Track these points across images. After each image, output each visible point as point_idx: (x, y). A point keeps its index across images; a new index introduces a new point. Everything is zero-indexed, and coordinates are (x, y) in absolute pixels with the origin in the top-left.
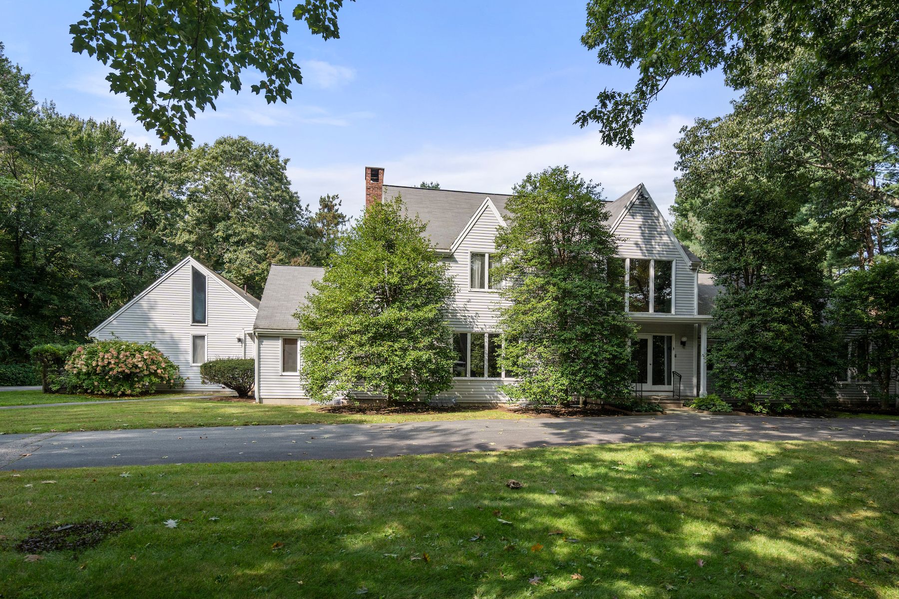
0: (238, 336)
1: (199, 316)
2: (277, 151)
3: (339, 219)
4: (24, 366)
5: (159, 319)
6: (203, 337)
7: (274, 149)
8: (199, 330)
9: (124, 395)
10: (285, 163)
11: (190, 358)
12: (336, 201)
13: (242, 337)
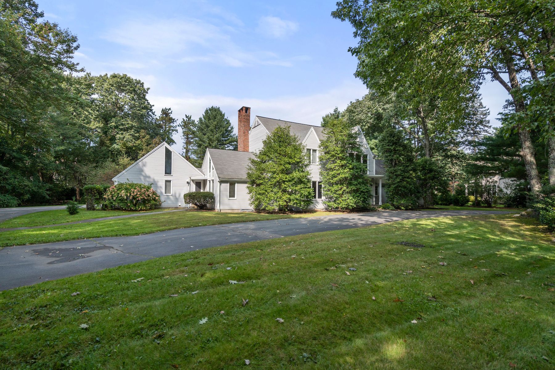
0: (187, 181)
1: (168, 171)
2: (143, 83)
3: (172, 120)
4: (5, 196)
5: (147, 171)
6: (170, 181)
7: (141, 82)
8: (168, 178)
9: (141, 210)
10: (148, 90)
11: (163, 191)
12: (170, 111)
13: (189, 181)
